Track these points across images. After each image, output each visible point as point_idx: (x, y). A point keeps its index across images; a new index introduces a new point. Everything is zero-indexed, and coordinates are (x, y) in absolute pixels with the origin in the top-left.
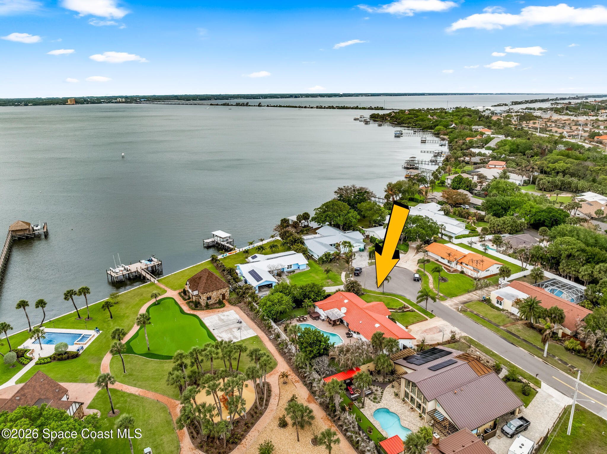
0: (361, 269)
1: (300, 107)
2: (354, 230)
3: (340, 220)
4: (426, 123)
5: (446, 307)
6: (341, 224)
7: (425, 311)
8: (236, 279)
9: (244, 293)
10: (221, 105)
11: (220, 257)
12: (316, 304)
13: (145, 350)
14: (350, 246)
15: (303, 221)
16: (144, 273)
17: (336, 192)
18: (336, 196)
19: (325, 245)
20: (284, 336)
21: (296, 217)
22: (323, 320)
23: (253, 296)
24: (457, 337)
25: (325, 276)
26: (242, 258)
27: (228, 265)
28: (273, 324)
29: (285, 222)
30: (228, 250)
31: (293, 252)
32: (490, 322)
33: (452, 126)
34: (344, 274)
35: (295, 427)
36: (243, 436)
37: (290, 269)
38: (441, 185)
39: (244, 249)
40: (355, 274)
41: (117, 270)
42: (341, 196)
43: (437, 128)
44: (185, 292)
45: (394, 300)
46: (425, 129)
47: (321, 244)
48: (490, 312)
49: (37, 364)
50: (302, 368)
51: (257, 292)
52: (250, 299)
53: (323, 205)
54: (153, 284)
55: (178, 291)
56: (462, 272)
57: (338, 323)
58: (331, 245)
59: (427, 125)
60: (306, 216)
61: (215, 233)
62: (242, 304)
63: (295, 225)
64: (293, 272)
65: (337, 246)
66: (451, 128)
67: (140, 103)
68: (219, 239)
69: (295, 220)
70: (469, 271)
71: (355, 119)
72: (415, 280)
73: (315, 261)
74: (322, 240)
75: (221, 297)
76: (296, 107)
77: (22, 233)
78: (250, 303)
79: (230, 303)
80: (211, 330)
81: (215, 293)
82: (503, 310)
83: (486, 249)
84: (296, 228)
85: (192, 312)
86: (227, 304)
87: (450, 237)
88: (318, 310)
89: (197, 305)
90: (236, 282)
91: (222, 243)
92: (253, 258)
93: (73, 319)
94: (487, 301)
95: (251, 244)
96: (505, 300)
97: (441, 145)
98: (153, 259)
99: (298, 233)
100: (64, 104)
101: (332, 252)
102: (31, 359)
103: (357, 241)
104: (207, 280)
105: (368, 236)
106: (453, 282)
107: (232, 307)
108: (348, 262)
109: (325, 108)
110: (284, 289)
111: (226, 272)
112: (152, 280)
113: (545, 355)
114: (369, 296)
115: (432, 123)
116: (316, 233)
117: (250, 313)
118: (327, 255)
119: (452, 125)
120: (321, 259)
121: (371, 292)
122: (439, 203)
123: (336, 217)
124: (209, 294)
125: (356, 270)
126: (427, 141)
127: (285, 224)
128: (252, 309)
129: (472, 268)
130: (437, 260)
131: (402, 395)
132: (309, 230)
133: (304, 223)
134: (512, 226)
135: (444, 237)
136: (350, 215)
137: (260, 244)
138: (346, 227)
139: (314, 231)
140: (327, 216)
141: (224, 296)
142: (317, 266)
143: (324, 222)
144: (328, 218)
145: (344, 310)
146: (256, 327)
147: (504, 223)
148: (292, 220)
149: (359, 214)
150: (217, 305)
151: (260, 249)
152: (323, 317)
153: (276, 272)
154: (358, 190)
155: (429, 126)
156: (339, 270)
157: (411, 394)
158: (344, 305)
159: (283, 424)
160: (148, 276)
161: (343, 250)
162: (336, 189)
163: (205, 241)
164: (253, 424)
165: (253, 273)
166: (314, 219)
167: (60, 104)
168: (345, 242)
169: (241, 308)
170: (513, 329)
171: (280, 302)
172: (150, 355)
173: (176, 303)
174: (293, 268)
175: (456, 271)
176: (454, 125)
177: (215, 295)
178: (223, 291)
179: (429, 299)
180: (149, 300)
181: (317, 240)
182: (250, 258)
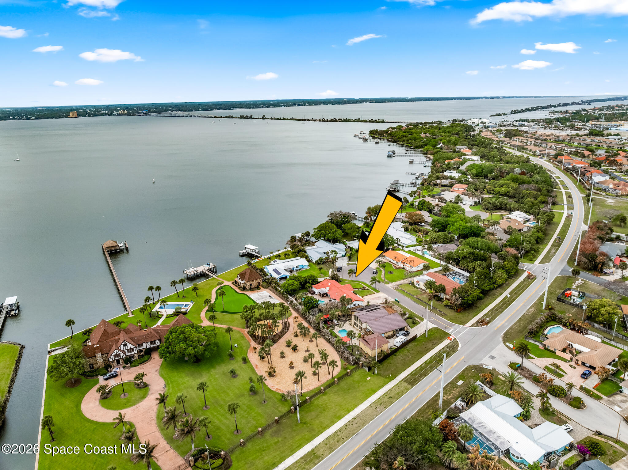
0: (341, 267)
1: (303, 120)
2: (339, 243)
3: (330, 236)
4: (418, 142)
5: (388, 287)
6: (331, 238)
7: (375, 290)
8: (265, 274)
9: (271, 282)
10: (225, 117)
11: (253, 262)
12: (313, 286)
13: (222, 310)
14: (336, 253)
15: (306, 237)
16: (207, 273)
17: (328, 216)
18: (328, 219)
19: (320, 253)
20: (295, 302)
21: (301, 234)
22: (317, 295)
23: (277, 283)
24: (388, 301)
25: (319, 272)
26: (266, 262)
27: (259, 266)
28: (289, 296)
29: (293, 239)
30: (257, 257)
31: (299, 258)
32: (410, 294)
33: (439, 146)
34: (331, 270)
35: (302, 335)
36: (278, 340)
37: (297, 268)
38: (411, 206)
39: (267, 256)
40: (337, 270)
41: (190, 271)
42: (332, 219)
43: (426, 147)
44: (236, 282)
45: (358, 284)
46: (416, 148)
47: (317, 252)
48: (412, 289)
49: (166, 317)
50: (305, 314)
51: (278, 281)
52: (275, 285)
53: (320, 226)
54: (214, 278)
55: (231, 282)
56: (403, 268)
57: (325, 296)
58: (324, 253)
59: (418, 144)
60: (307, 234)
61: (246, 246)
62: (270, 288)
63: (300, 240)
64: (300, 270)
65: (327, 253)
66: (439, 148)
67: (143, 115)
68: (249, 250)
69: (301, 236)
70: (407, 267)
71: (355, 136)
72: (373, 273)
73: (313, 263)
74: (318, 250)
75: (258, 284)
76: (299, 120)
77: (113, 249)
78: (275, 287)
79: (263, 287)
80: (255, 300)
81: (254, 282)
82: (419, 288)
83: (423, 254)
84: (301, 242)
85: (242, 292)
86: (261, 288)
87: (403, 247)
88: (314, 289)
89: (244, 289)
90: (265, 276)
91: (252, 253)
92: (274, 262)
93: (175, 297)
94: (412, 284)
95: (272, 253)
96: (420, 282)
97: (425, 166)
98: (210, 264)
99: (302, 245)
100: (66, 118)
101: (324, 258)
102: (162, 315)
103: (341, 250)
104: (250, 274)
105: (349, 247)
106: (396, 274)
107: (265, 289)
108: (333, 263)
109: (327, 121)
110: (295, 278)
111: (258, 271)
112: (214, 276)
113: (432, 308)
114: (345, 282)
115: (423, 142)
116: (315, 245)
117: (276, 292)
118: (321, 259)
119: (440, 144)
120: (317, 262)
121: (346, 280)
122: (403, 222)
123: (328, 234)
124: (251, 282)
125: (338, 268)
126: (414, 162)
127: (293, 240)
128: (277, 290)
129: (409, 266)
130: (391, 262)
131: (353, 324)
132: (309, 243)
133: (306, 238)
134: (444, 238)
135: (399, 246)
136: (337, 233)
137: (277, 253)
138: (335, 241)
139: (313, 244)
140: (321, 233)
141: (259, 283)
142: (314, 266)
143: (320, 238)
144: (322, 235)
145: (328, 288)
146: (279, 298)
147: (439, 237)
148: (298, 237)
149: (343, 232)
150: (256, 289)
151: (278, 256)
152: (317, 293)
153: (289, 270)
154: (344, 215)
155: (420, 145)
156: (328, 268)
157: (357, 323)
158: (329, 286)
159: (296, 336)
160: (210, 274)
161: (331, 256)
162: (329, 214)
163: (241, 252)
164: (282, 336)
165: (275, 270)
166: (313, 236)
167: (62, 118)
168: (332, 251)
169: (270, 290)
170: (421, 297)
171: (293, 285)
172: (224, 312)
173: (232, 288)
174: (299, 268)
175: (400, 268)
176: (441, 144)
177: (255, 283)
178: (259, 281)
179: (377, 282)
180: (215, 287)
181: (314, 250)
182: (272, 262)
